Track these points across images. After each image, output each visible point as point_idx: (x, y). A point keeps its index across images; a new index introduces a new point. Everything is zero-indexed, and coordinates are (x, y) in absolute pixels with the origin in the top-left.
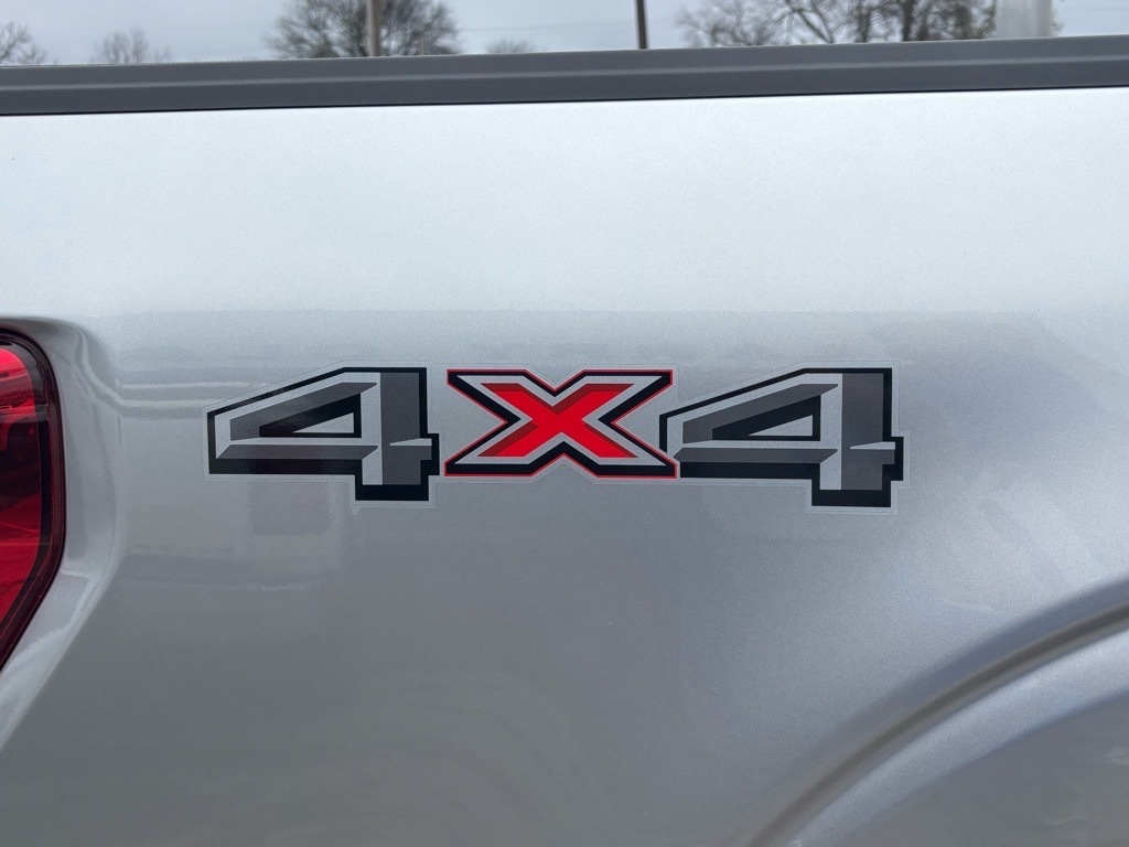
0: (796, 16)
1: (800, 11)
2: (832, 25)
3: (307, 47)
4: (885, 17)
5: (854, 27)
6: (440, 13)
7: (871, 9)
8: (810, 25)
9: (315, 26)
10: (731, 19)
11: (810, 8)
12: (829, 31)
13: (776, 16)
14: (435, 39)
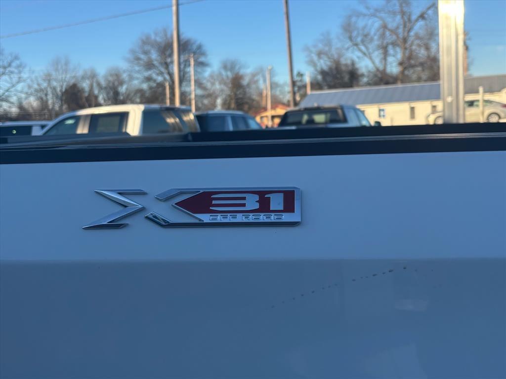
0: (355, 47)
1: (356, 45)
2: (371, 51)
3: (141, 62)
4: (393, 47)
5: (381, 51)
6: (200, 47)
7: (388, 44)
8: (360, 50)
9: (146, 53)
10: (327, 49)
11: (361, 44)
12: (369, 54)
13: (346, 46)
14: (198, 58)
